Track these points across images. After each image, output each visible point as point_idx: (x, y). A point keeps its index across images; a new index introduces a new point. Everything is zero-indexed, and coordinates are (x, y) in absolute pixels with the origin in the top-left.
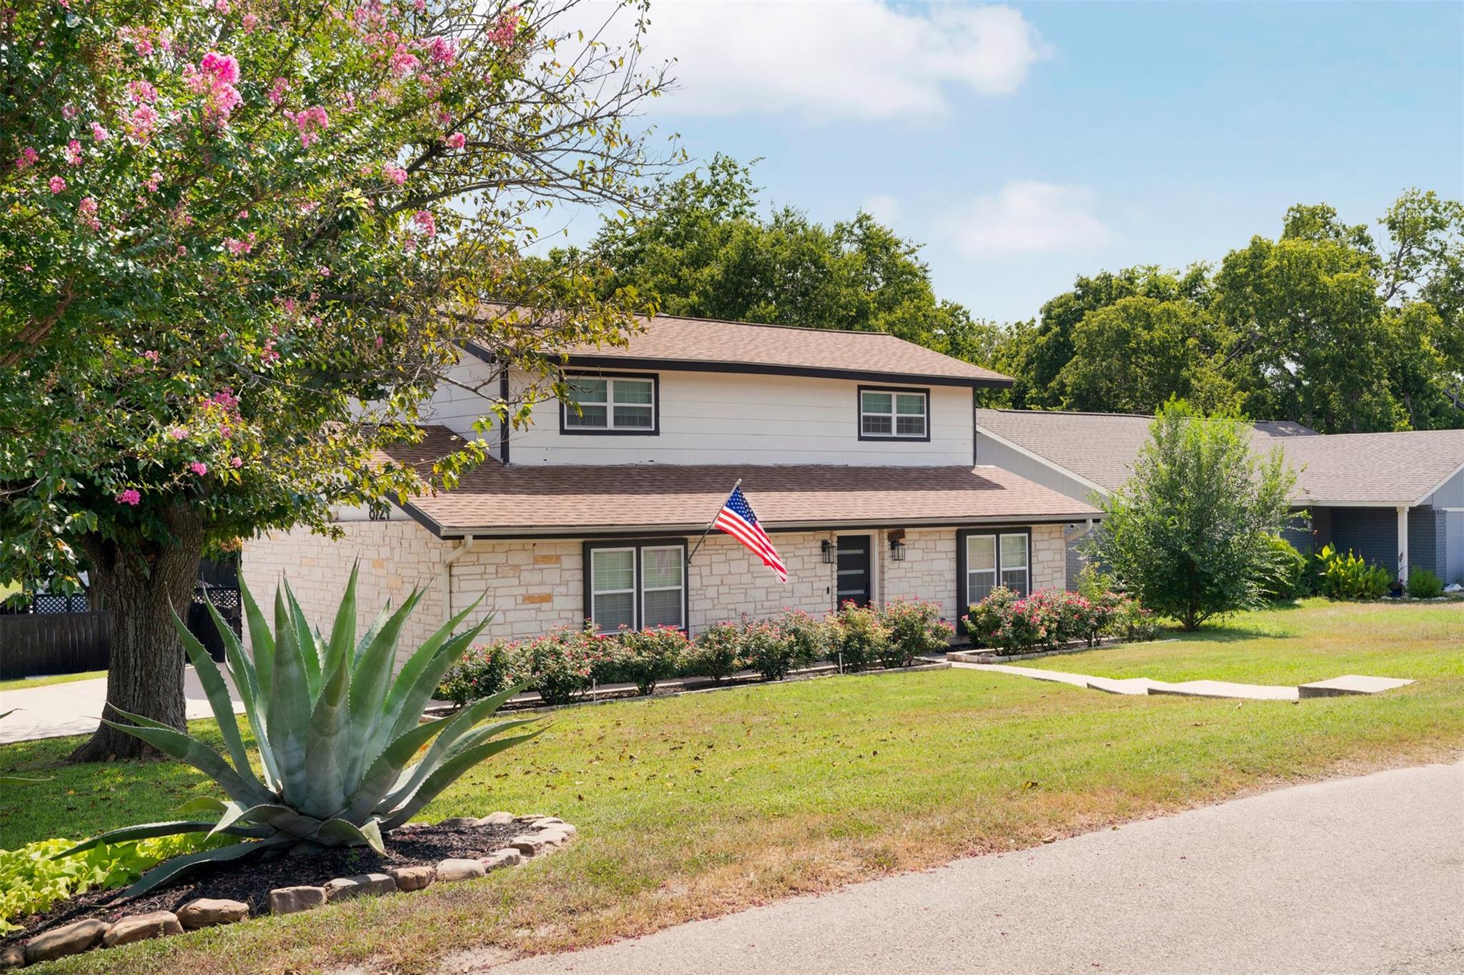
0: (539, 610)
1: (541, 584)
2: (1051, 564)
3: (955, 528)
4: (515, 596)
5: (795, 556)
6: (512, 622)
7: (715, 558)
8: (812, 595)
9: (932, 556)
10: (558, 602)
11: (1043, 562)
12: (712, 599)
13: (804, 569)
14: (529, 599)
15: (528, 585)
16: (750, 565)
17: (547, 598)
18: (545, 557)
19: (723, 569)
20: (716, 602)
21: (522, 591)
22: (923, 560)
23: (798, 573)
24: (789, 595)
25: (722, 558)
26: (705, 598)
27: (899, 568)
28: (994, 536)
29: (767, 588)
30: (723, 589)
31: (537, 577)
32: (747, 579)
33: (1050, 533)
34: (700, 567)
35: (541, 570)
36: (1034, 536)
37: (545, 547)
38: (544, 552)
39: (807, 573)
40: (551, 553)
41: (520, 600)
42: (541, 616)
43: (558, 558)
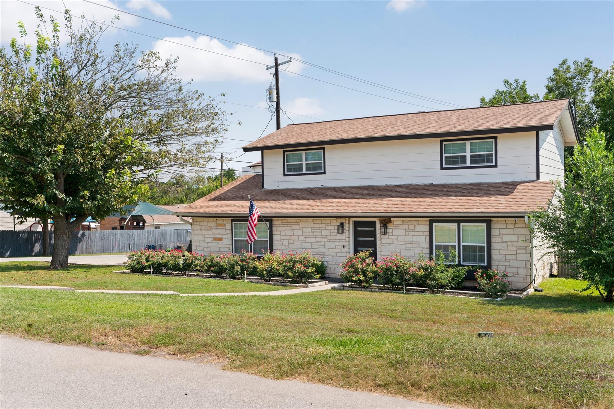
0: (218, 243)
1: (219, 234)
2: (514, 244)
3: (429, 219)
4: (211, 238)
5: (326, 229)
6: (210, 247)
7: (287, 228)
8: (335, 248)
9: (411, 233)
10: (225, 241)
11: (506, 242)
12: (286, 245)
13: (330, 236)
14: (215, 239)
15: (215, 234)
16: (303, 232)
17: (221, 239)
18: (220, 224)
19: (291, 233)
20: (287, 247)
21: (213, 236)
22: (405, 235)
23: (327, 237)
24: (322, 247)
25: (290, 228)
26: (283, 245)
27: (388, 238)
28: (456, 224)
29: (311, 243)
30: (290, 242)
31: (217, 232)
32: (302, 238)
33: (516, 223)
34: (280, 231)
35: (219, 229)
36: (493, 226)
37: (220, 221)
38: (220, 223)
39: (331, 238)
40: (222, 223)
41: (212, 239)
42: (219, 246)
43: (225, 225)
